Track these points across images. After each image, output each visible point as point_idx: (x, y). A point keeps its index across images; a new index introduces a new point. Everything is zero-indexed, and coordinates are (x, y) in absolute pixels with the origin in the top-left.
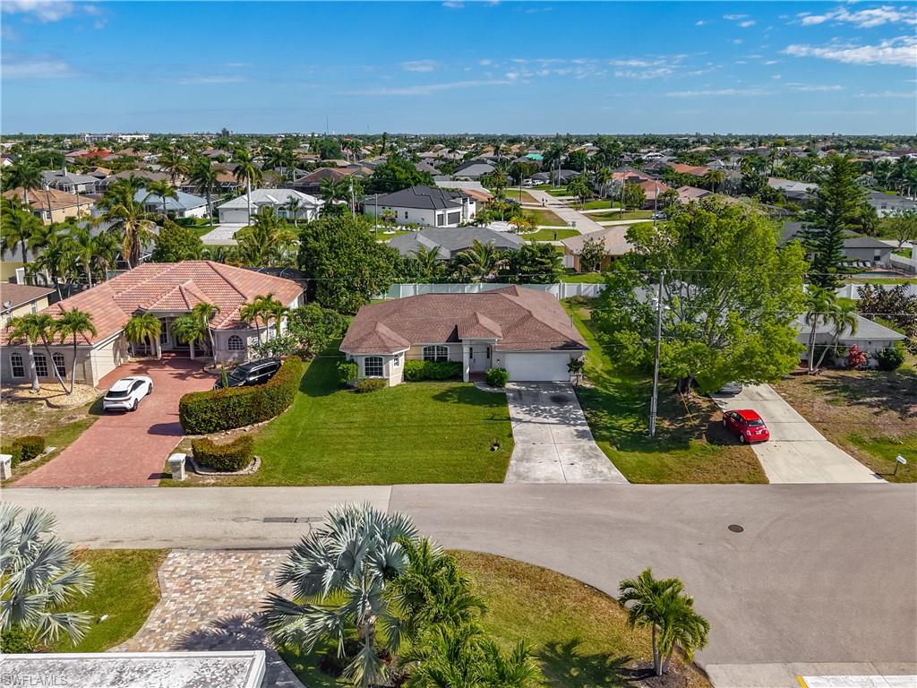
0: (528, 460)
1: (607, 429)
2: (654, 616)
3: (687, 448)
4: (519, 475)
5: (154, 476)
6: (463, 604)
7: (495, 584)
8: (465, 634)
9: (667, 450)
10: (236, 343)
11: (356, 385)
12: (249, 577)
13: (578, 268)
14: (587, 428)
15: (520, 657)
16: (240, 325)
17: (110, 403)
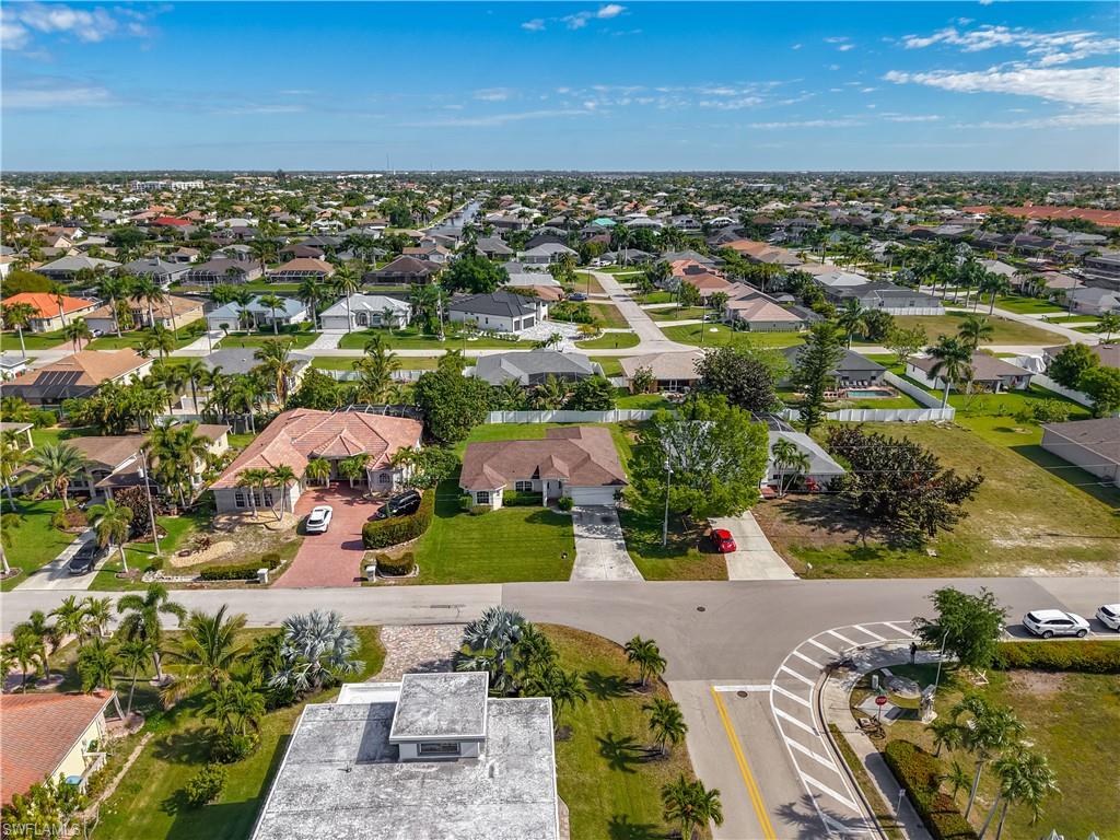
0: (584, 565)
1: (636, 542)
2: (639, 658)
3: (687, 555)
4: (579, 576)
5: (356, 580)
6: (549, 654)
7: (564, 642)
8: (551, 667)
9: (671, 557)
10: (385, 478)
11: (471, 510)
12: (431, 641)
13: (632, 389)
14: (623, 542)
15: (574, 676)
16: (388, 467)
17: (311, 528)
